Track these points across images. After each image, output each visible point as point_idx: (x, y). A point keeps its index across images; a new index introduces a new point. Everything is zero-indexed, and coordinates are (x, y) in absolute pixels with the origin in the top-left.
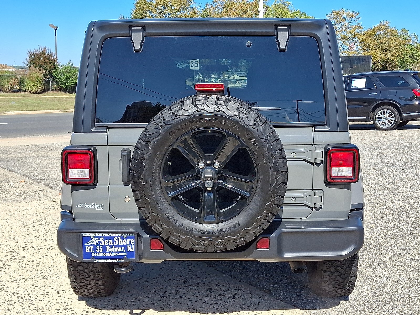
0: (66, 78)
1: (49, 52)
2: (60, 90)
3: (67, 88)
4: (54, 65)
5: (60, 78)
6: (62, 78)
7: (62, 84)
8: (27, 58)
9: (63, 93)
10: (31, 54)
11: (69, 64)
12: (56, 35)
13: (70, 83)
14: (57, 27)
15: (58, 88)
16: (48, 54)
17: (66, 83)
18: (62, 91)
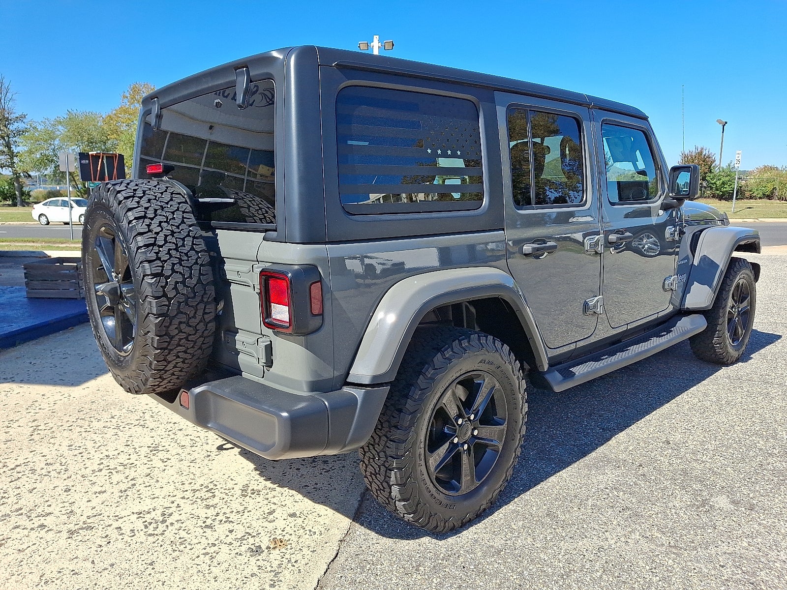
0: (723, 183)
1: (707, 153)
2: (714, 197)
3: (723, 195)
4: (710, 167)
5: (715, 183)
6: (718, 183)
7: (717, 190)
8: (680, 161)
9: (717, 200)
10: (685, 156)
11: (729, 165)
12: (723, 132)
13: (727, 188)
14: (726, 123)
15: (712, 195)
16: (705, 155)
17: (722, 189)
18: (717, 198)
